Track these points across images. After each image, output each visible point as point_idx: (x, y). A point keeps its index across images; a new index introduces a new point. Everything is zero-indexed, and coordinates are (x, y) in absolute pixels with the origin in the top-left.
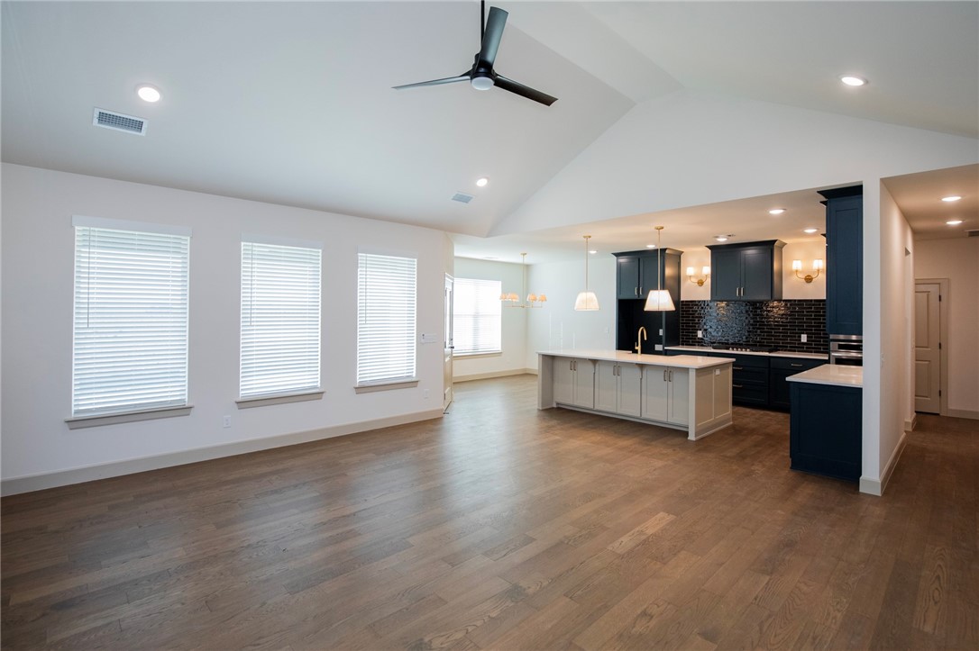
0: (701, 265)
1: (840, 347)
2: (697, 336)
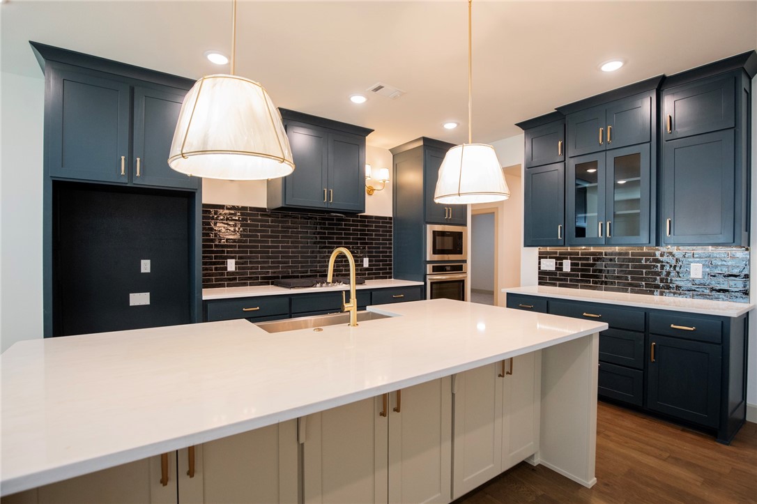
1: (436, 269)
2: (226, 268)
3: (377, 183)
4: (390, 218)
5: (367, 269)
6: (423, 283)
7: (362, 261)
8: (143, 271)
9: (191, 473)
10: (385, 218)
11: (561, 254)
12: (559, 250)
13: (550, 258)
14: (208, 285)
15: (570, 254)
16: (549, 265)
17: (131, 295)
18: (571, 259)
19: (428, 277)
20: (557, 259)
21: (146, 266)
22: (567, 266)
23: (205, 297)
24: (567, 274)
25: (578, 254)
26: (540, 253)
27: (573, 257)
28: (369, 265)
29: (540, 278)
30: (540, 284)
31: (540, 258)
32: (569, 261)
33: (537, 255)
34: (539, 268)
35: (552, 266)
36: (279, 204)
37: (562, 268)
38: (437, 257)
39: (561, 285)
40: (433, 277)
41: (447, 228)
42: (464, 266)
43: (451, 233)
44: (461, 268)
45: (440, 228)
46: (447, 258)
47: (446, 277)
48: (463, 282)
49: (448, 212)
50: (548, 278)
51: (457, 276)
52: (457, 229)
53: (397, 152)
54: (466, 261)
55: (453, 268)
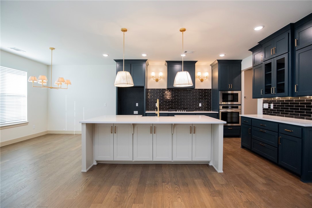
0: (157, 72)
1: (223, 107)
2: (155, 106)
3: (204, 77)
4: (210, 89)
5: (201, 107)
6: (218, 112)
7: (199, 104)
8: (136, 106)
10: (209, 89)
11: (270, 101)
12: (269, 99)
13: (267, 103)
15: (273, 101)
16: (266, 106)
17: (134, 111)
18: (273, 103)
19: (220, 110)
20: (269, 103)
22: (272, 107)
23: (146, 112)
24: (272, 110)
25: (275, 101)
26: (264, 101)
27: (274, 102)
28: (202, 106)
29: (263, 112)
30: (264, 114)
31: (263, 103)
32: (273, 104)
33: (262, 102)
34: (263, 107)
35: (267, 106)
37: (270, 107)
38: (224, 103)
39: (270, 115)
40: (222, 110)
41: (230, 92)
42: (239, 106)
43: (232, 94)
44: (237, 107)
45: (226, 92)
46: (229, 103)
47: (229, 110)
48: (238, 113)
49: (230, 86)
50: (266, 111)
51: (234, 110)
52: (235, 92)
53: (212, 66)
54: (241, 105)
55: (233, 107)
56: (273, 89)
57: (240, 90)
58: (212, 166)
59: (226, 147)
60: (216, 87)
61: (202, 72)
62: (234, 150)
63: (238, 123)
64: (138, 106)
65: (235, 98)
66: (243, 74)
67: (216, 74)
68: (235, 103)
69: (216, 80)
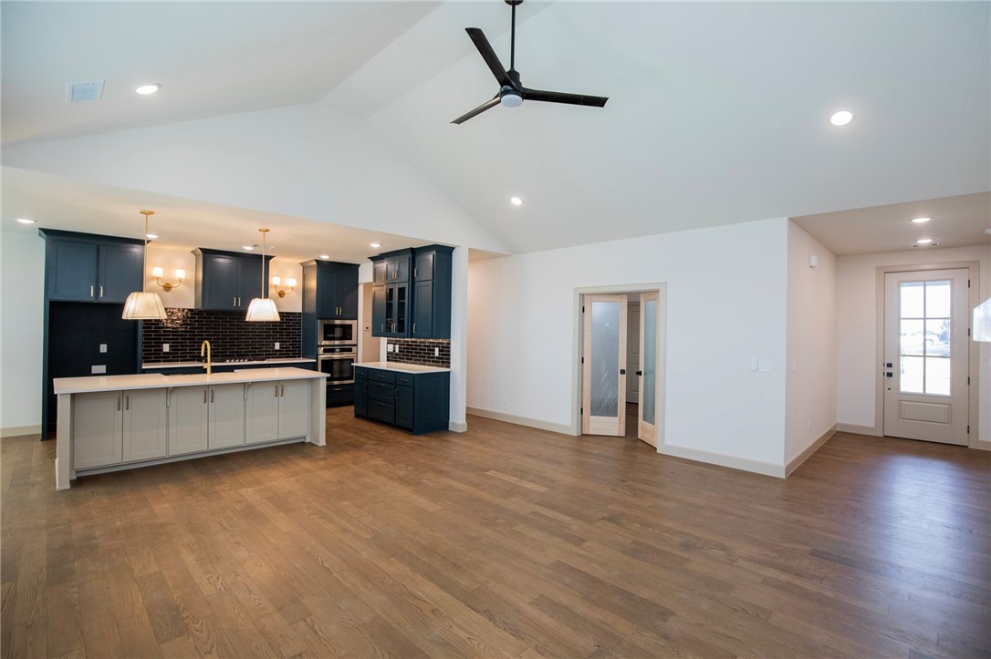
1: (325, 351)
2: (162, 350)
3: (287, 288)
4: (300, 313)
6: (315, 360)
7: (274, 345)
8: (101, 351)
9: (127, 409)
10: (296, 313)
12: (393, 340)
13: (391, 344)
14: (148, 361)
15: (397, 342)
16: (391, 348)
17: (93, 367)
19: (319, 356)
20: (394, 344)
21: (103, 348)
22: (397, 351)
23: (143, 367)
24: (396, 354)
25: (399, 342)
26: (388, 340)
27: (399, 344)
28: (280, 348)
29: (387, 357)
30: (388, 360)
31: (387, 344)
32: (398, 346)
33: (386, 342)
34: (387, 350)
36: (200, 307)
37: (395, 350)
38: (327, 343)
39: (396, 361)
40: (323, 356)
41: (337, 322)
42: (354, 348)
43: (341, 326)
44: (350, 350)
45: (330, 322)
46: (337, 342)
47: (336, 356)
48: (352, 360)
49: (339, 311)
50: (391, 357)
51: (345, 355)
52: (347, 322)
53: (305, 266)
54: (356, 345)
55: (342, 350)
56: (394, 326)
57: (356, 318)
58: (310, 443)
59: (330, 421)
60: (312, 308)
61: (282, 276)
62: (342, 422)
63: (352, 379)
64: (105, 351)
65: (347, 332)
66: (361, 289)
67: (313, 284)
68: (347, 342)
69: (313, 295)
